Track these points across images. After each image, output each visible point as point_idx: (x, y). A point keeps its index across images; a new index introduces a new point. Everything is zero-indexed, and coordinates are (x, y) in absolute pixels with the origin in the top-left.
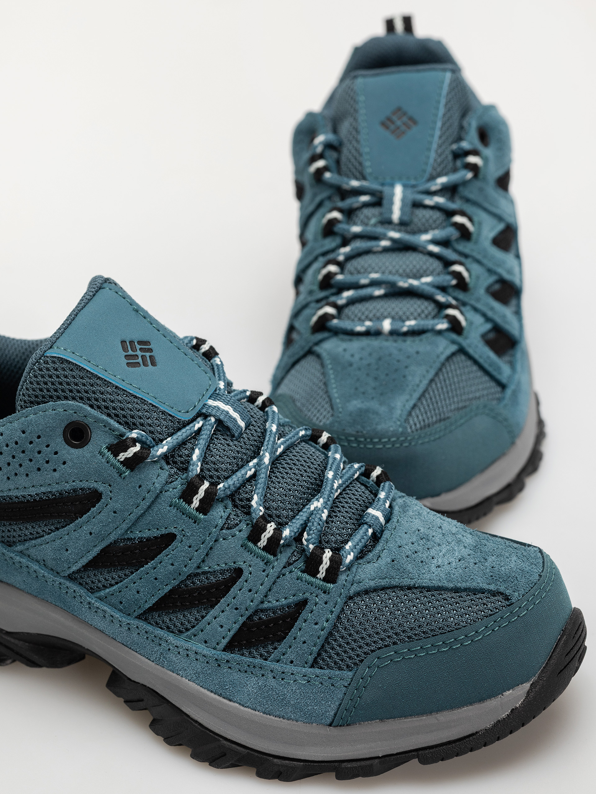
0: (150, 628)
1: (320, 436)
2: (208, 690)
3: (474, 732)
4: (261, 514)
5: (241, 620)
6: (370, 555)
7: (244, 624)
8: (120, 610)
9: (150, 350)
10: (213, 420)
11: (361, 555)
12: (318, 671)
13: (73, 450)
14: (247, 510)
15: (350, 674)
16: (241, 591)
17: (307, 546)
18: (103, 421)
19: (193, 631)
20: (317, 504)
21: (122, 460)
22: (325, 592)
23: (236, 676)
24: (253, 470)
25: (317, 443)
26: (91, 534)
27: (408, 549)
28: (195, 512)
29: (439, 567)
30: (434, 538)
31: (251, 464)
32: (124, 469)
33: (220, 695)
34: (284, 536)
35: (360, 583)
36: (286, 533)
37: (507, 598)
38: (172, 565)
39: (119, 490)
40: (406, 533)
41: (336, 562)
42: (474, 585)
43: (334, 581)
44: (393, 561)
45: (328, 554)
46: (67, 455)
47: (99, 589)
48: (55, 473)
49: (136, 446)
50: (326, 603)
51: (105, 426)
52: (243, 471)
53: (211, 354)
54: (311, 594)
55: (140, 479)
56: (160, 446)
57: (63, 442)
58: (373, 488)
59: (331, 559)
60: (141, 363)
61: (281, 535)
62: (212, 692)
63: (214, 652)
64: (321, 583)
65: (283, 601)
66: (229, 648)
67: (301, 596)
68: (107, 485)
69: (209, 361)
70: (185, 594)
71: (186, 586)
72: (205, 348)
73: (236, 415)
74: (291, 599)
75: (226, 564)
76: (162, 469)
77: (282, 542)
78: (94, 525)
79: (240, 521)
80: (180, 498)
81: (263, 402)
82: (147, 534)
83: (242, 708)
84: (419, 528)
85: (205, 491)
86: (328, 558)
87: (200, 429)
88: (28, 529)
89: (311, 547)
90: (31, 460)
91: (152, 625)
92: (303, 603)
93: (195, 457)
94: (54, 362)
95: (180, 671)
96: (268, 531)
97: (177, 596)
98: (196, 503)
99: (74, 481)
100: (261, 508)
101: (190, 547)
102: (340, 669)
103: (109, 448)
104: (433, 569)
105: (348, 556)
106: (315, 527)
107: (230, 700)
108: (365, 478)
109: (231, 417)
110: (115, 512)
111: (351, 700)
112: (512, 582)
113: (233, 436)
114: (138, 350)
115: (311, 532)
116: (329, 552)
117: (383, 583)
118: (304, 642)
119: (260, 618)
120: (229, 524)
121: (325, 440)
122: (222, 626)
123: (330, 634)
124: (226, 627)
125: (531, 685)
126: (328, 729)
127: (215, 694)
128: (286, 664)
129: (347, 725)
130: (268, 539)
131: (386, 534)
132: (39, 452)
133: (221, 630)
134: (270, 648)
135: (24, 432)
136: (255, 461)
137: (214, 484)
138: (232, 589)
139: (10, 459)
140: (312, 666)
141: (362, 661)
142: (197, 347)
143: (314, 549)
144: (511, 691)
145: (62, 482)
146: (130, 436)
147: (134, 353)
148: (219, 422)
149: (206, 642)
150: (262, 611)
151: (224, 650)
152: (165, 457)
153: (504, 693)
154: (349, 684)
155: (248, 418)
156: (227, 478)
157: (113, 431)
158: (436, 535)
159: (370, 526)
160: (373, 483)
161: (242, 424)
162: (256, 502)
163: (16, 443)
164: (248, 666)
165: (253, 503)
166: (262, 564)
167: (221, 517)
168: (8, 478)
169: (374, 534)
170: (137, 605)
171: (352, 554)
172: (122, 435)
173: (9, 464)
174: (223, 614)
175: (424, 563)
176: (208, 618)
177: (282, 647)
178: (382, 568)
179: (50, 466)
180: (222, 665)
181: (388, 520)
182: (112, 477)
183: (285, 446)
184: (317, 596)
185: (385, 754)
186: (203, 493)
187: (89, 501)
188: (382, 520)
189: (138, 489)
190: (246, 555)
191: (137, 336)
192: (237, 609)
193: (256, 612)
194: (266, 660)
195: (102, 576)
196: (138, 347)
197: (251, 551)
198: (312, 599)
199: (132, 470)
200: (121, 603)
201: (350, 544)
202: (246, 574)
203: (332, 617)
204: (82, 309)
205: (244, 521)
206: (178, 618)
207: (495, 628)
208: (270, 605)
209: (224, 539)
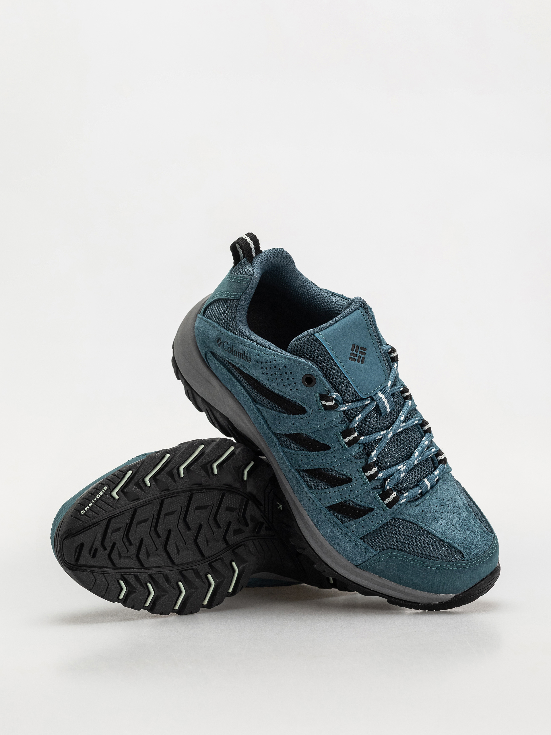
0: (299, 477)
1: (425, 426)
2: (311, 519)
3: (418, 602)
4: (374, 461)
5: (341, 500)
6: (413, 504)
7: (341, 502)
8: (290, 462)
9: (364, 354)
10: (375, 403)
11: (410, 501)
12: (362, 543)
13: (303, 386)
14: (369, 455)
15: (375, 553)
16: (347, 489)
17: (387, 486)
18: (324, 382)
19: (317, 491)
20: (402, 467)
21: (323, 404)
22: (384, 510)
23: (326, 521)
24: (381, 436)
25: (422, 428)
26: (293, 424)
27: (432, 508)
28: (344, 444)
29: (441, 524)
30: (448, 507)
31: (382, 433)
32: (323, 408)
33: (315, 525)
34: (378, 476)
35: (402, 514)
36: (380, 475)
37: (463, 556)
38: (323, 460)
39: (316, 415)
40: (436, 499)
41: (396, 500)
42: (451, 542)
43: (390, 508)
44: (422, 511)
45: (394, 494)
46: (299, 387)
47: (285, 446)
48: (290, 391)
49: (332, 402)
50: (382, 515)
51: (323, 384)
52: (377, 434)
53: (395, 359)
54: (377, 508)
55: (327, 415)
56: (344, 405)
57: (301, 381)
58: (436, 464)
59: (394, 498)
60: (357, 360)
61: (378, 475)
62: (312, 521)
63: (321, 506)
64: (384, 505)
65: (363, 504)
66: (330, 508)
67: (372, 506)
68: (311, 410)
69: (392, 362)
70: (322, 474)
71: (324, 471)
72: (394, 355)
73: (387, 405)
74: (367, 505)
75: (346, 473)
76: (340, 416)
77: (376, 478)
78: (297, 422)
79: (363, 458)
80: (341, 433)
81: (407, 396)
82: (318, 439)
83: (321, 536)
84: (444, 499)
85: (353, 438)
86: (393, 497)
87: (367, 405)
88: (267, 402)
89: (388, 487)
90: (282, 380)
91: (301, 477)
92: (372, 510)
93: (357, 418)
94: (316, 341)
95: (303, 503)
96: (372, 471)
97: (318, 473)
98: (347, 440)
99: (297, 399)
100: (375, 458)
101: (334, 457)
102: (372, 547)
103: (320, 395)
104: (438, 525)
105: (403, 500)
106: (395, 479)
107: (318, 529)
108: (435, 457)
109: (385, 406)
110: (308, 423)
111: (370, 563)
112: (470, 550)
113: (381, 415)
114: (359, 352)
115: (392, 481)
116: (395, 494)
117: (412, 520)
118: (363, 527)
119: (349, 504)
120: (357, 456)
121: (426, 429)
122: (330, 498)
123: (376, 530)
124: (332, 499)
125: (455, 596)
126: (354, 567)
127: (313, 522)
128: (350, 531)
129: (363, 570)
130: (370, 474)
131: (427, 496)
132: (288, 379)
133: (330, 499)
134: (347, 519)
135: (285, 367)
136: (385, 432)
137: (359, 436)
138: (343, 485)
139: (273, 373)
140: (361, 539)
141: (384, 550)
142: (390, 353)
143: (389, 489)
144: (444, 595)
145: (292, 396)
146: (332, 396)
147: (356, 353)
148: (377, 406)
149: (320, 499)
150: (352, 501)
151: (327, 508)
152: (344, 411)
153: (440, 594)
154: (373, 557)
155: (393, 408)
156: (368, 434)
157: (326, 388)
158: (450, 506)
159: (421, 489)
160: (437, 461)
161: (388, 410)
162: (374, 454)
163: (280, 369)
164: (333, 521)
165: (373, 454)
166: (362, 483)
167: (355, 452)
168: (268, 379)
169: (421, 492)
170: (298, 465)
171: (405, 499)
172: (329, 392)
173: (272, 375)
174: (334, 493)
175: (436, 520)
176: (327, 490)
177: (352, 523)
178: (415, 512)
179: (290, 387)
180: (322, 513)
181: (432, 487)
182: (315, 408)
183: (404, 428)
184: (379, 510)
185: (374, 590)
186: (352, 438)
187: (300, 410)
188: (429, 487)
189: (324, 419)
190: (357, 475)
191: (361, 344)
192: (341, 495)
193: (349, 500)
194: (342, 523)
195: (289, 443)
196: (360, 350)
197: (360, 475)
198: (377, 510)
199: (326, 410)
200: (292, 459)
201: (407, 494)
202: (353, 482)
203: (381, 523)
204: (343, 318)
205: (364, 459)
206: (314, 482)
207: (450, 568)
208: (357, 502)
209: (351, 462)
